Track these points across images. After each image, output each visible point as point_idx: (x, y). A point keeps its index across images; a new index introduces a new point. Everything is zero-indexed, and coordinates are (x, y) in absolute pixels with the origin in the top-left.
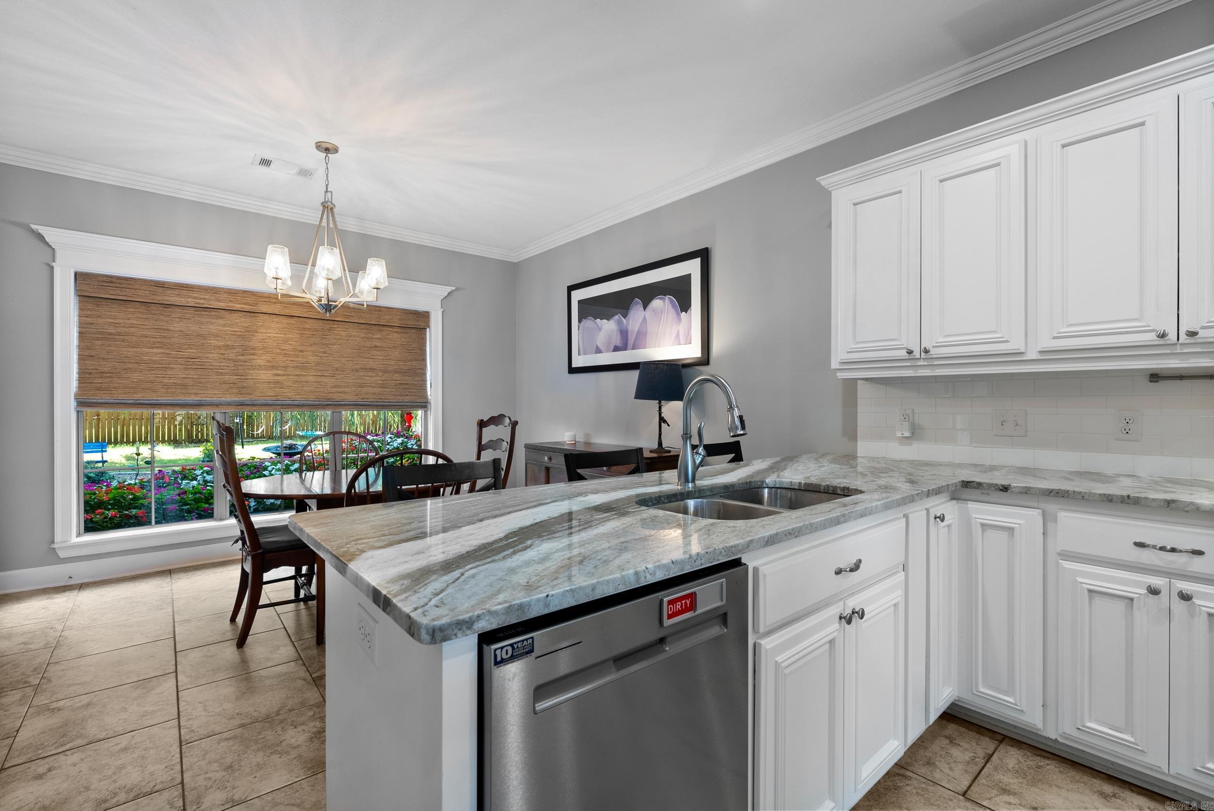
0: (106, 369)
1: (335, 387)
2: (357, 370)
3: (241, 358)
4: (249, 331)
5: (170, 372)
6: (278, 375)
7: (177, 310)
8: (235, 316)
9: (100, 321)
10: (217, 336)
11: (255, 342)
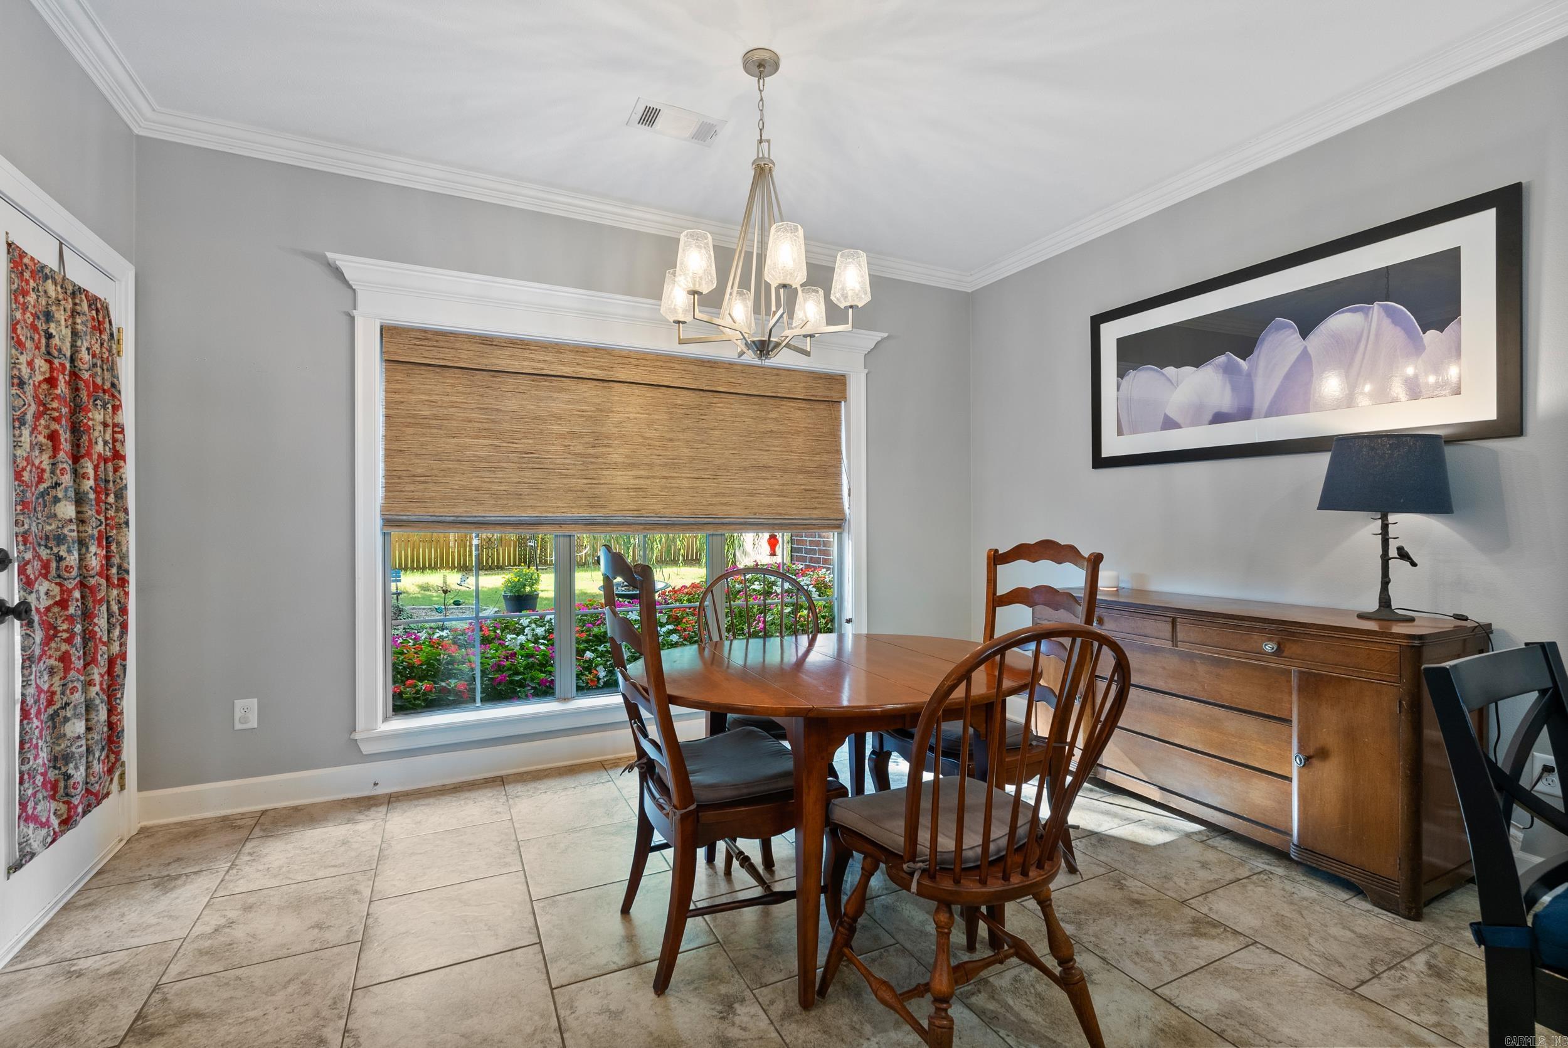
0: (419, 471)
1: (716, 495)
2: (745, 469)
3: (592, 451)
4: (601, 411)
5: (500, 474)
6: (640, 477)
7: (509, 379)
8: (584, 386)
9: (413, 398)
10: (560, 419)
11: (609, 428)
